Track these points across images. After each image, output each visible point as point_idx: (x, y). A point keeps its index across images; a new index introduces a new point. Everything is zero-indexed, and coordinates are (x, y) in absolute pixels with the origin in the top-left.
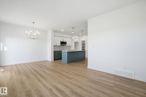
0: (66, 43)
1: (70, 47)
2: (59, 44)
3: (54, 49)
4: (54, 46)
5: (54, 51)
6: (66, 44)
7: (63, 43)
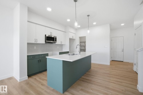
0: (56, 38)
1: (61, 45)
2: (42, 41)
3: (28, 52)
4: (28, 44)
5: (28, 56)
6: (56, 41)
7: (50, 39)
